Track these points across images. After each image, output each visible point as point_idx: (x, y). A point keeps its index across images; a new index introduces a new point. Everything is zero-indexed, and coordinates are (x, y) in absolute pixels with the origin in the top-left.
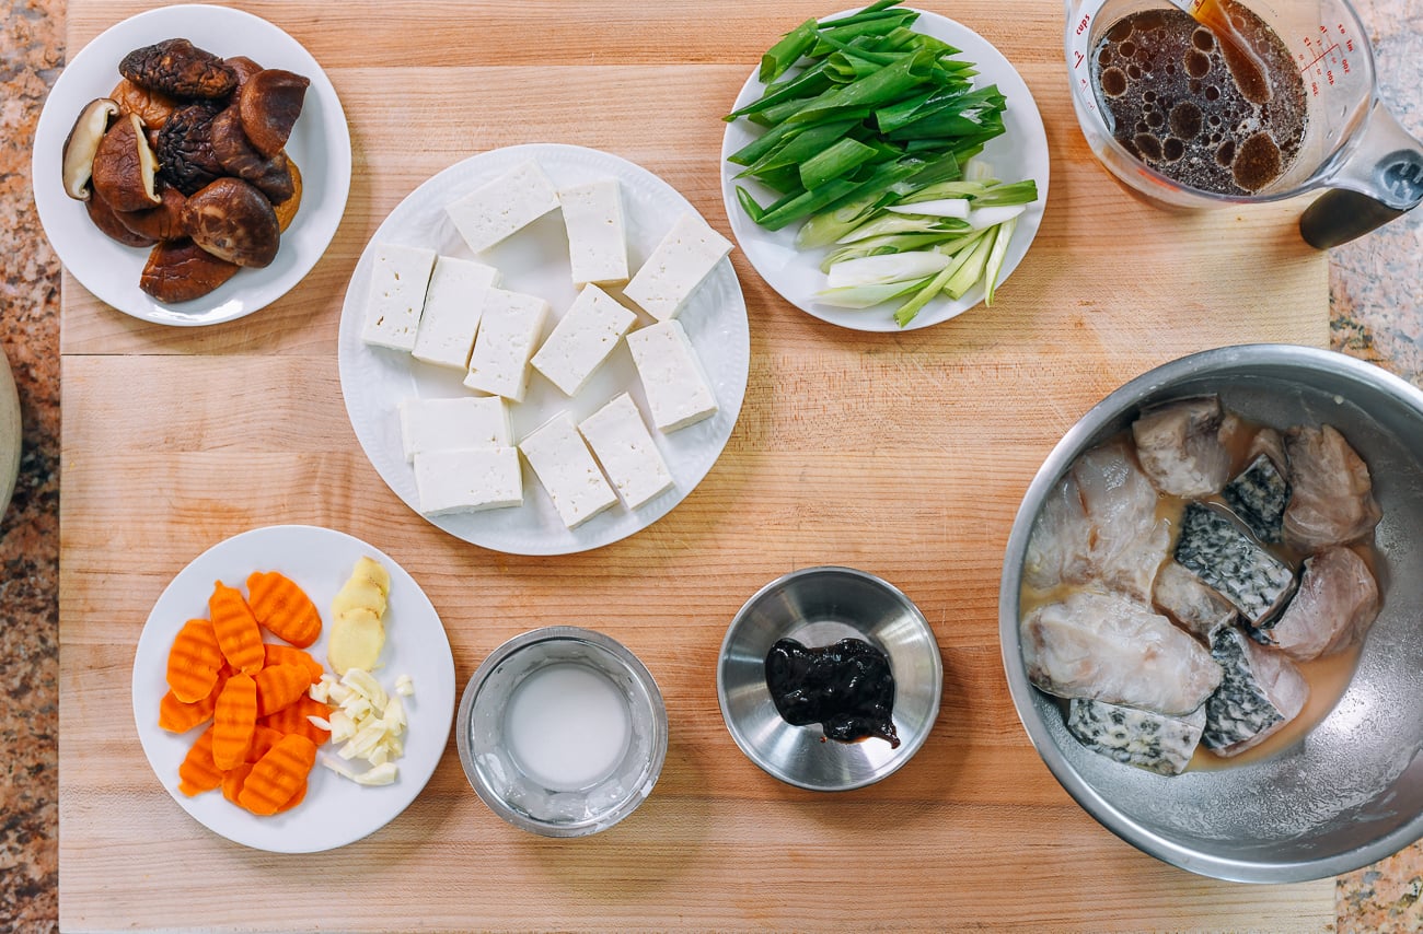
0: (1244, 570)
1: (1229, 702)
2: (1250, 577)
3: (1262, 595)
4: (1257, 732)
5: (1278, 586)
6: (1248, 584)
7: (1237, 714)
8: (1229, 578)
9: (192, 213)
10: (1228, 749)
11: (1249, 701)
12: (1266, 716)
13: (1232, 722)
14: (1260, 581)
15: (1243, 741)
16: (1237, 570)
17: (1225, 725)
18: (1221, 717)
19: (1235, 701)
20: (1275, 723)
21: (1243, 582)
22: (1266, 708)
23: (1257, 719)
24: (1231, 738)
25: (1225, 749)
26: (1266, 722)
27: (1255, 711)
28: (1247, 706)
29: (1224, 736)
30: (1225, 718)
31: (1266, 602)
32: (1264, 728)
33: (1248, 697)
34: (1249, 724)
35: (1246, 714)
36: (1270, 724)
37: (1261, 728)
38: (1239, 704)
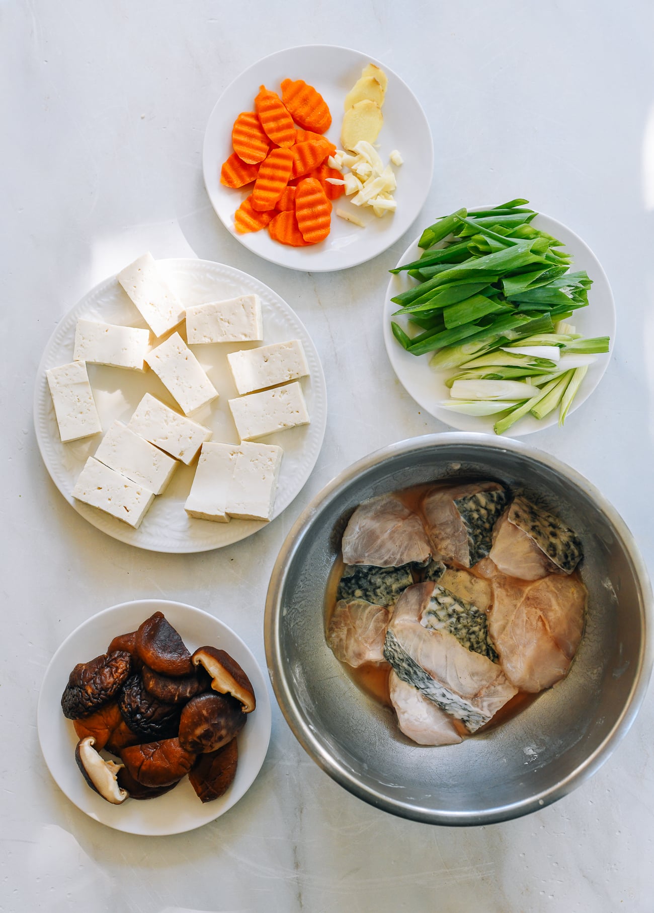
0: (454, 620)
1: (485, 520)
2: (450, 616)
3: (439, 604)
4: (474, 496)
5: (429, 613)
6: (450, 610)
7: (483, 512)
8: (463, 613)
9: (191, 743)
10: (495, 489)
11: (473, 518)
12: (465, 505)
13: (488, 507)
14: (442, 614)
15: (485, 491)
16: (458, 619)
17: (492, 507)
18: (493, 512)
19: (481, 520)
20: (460, 499)
21: (454, 611)
22: (464, 511)
23: (471, 505)
24: (492, 496)
25: (498, 490)
26: (466, 501)
27: (471, 511)
28: (476, 516)
29: (495, 499)
30: (491, 510)
31: (436, 599)
32: (469, 497)
33: (473, 521)
34: (477, 503)
35: (478, 511)
36: (464, 499)
37: (471, 498)
38: (480, 518)
